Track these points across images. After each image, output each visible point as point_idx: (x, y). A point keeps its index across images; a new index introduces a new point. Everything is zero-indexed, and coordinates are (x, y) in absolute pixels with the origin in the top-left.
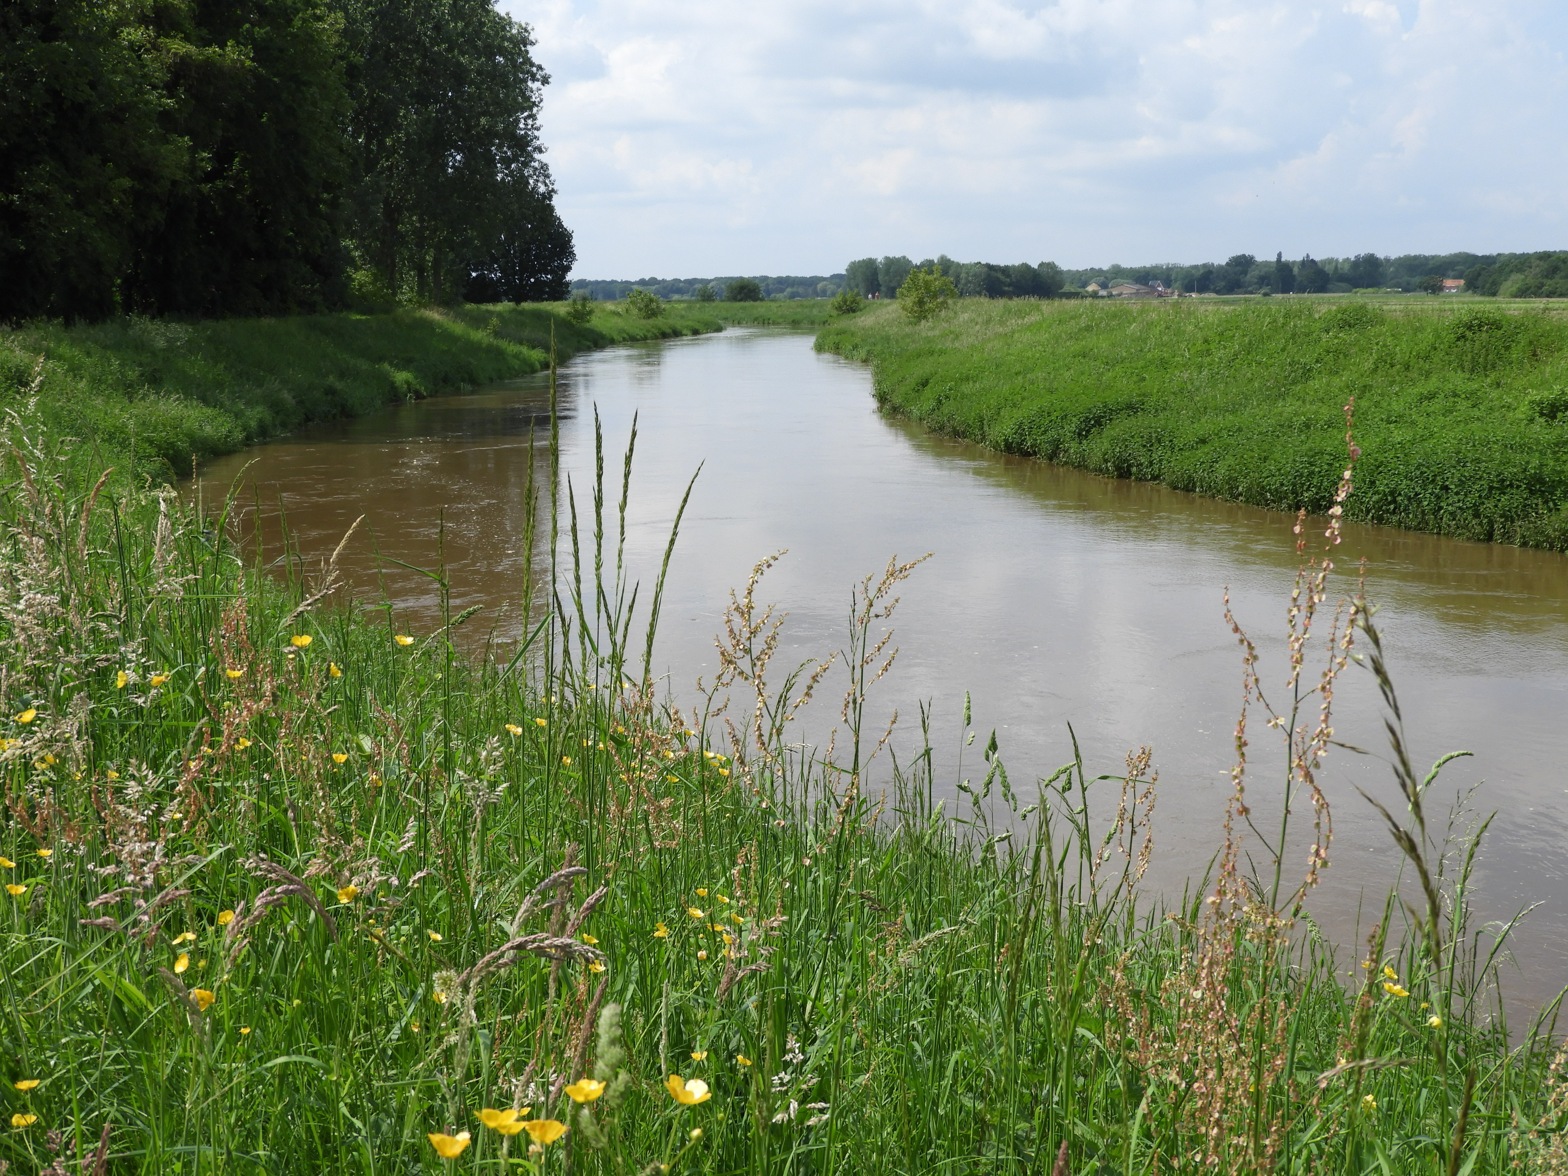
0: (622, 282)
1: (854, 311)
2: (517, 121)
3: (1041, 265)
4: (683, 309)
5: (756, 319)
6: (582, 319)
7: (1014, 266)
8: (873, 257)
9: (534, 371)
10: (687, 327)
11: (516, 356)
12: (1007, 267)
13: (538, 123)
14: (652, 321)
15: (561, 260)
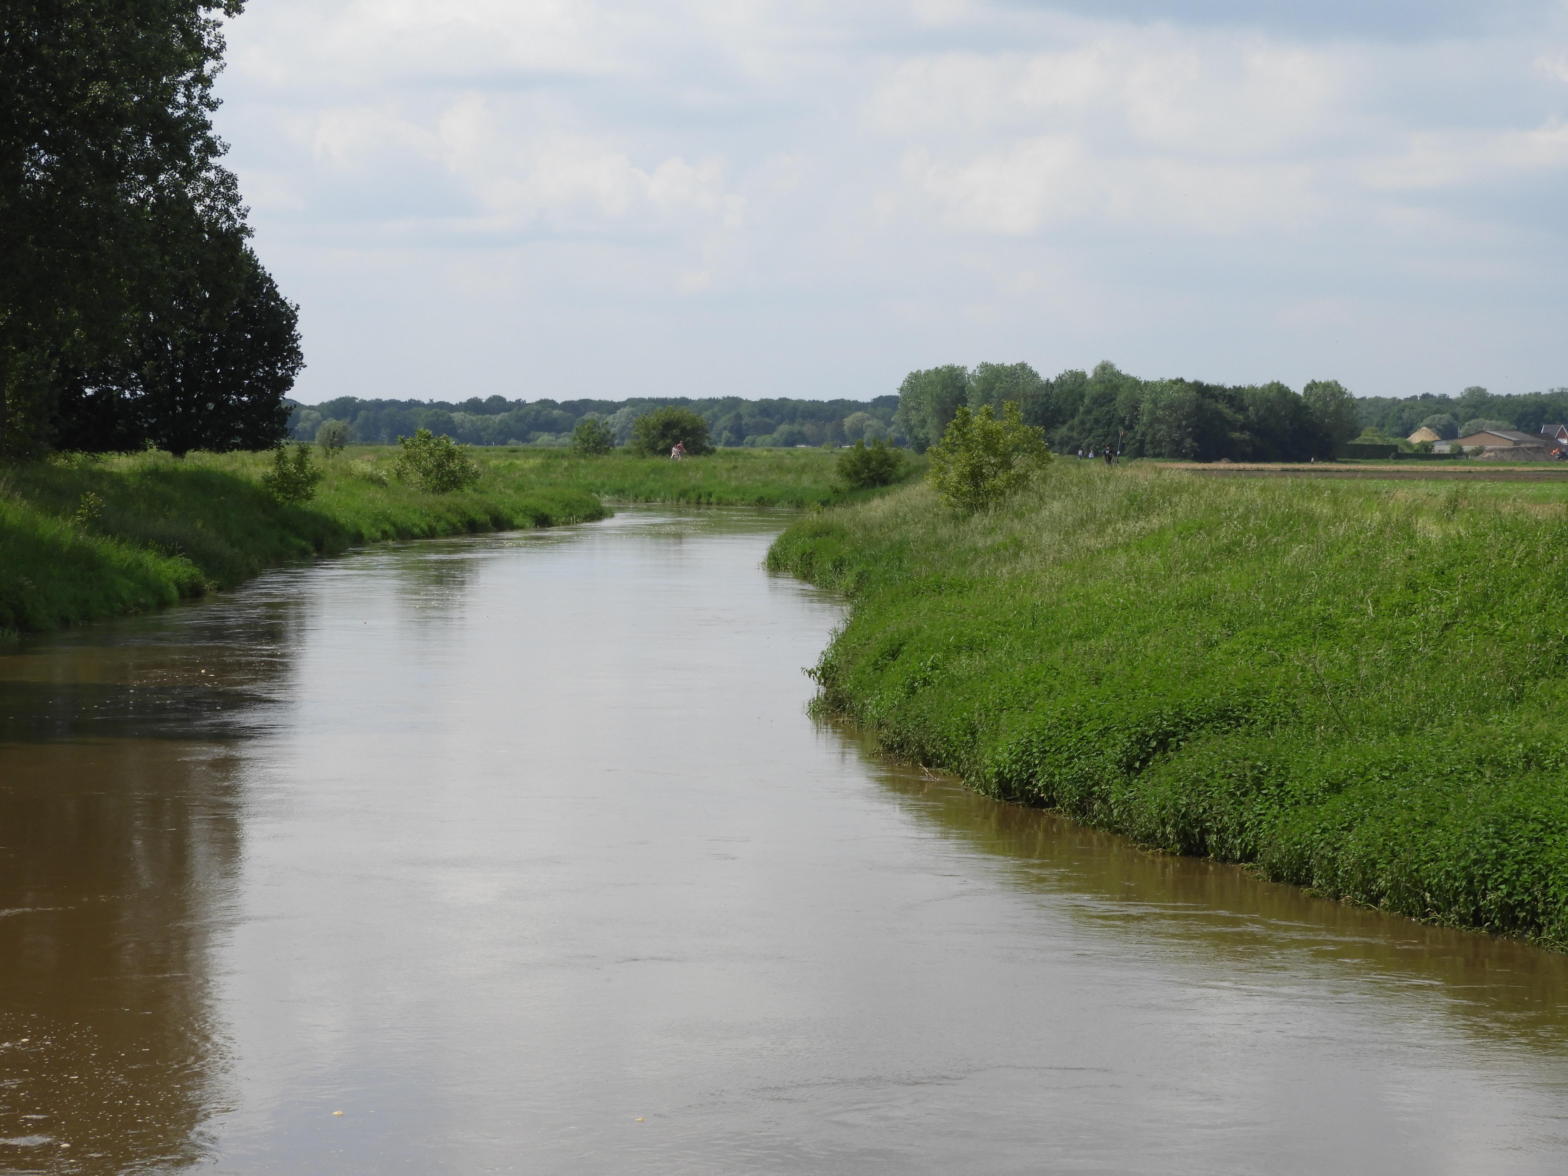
0: (432, 405)
1: (885, 482)
2: (172, 89)
3: (1312, 387)
4: (532, 470)
5: (683, 494)
6: (296, 492)
7: (1253, 389)
8: (958, 363)
9: (163, 604)
10: (525, 511)
11: (127, 572)
12: (1238, 390)
13: (213, 93)
14: (447, 498)
15: (273, 365)
